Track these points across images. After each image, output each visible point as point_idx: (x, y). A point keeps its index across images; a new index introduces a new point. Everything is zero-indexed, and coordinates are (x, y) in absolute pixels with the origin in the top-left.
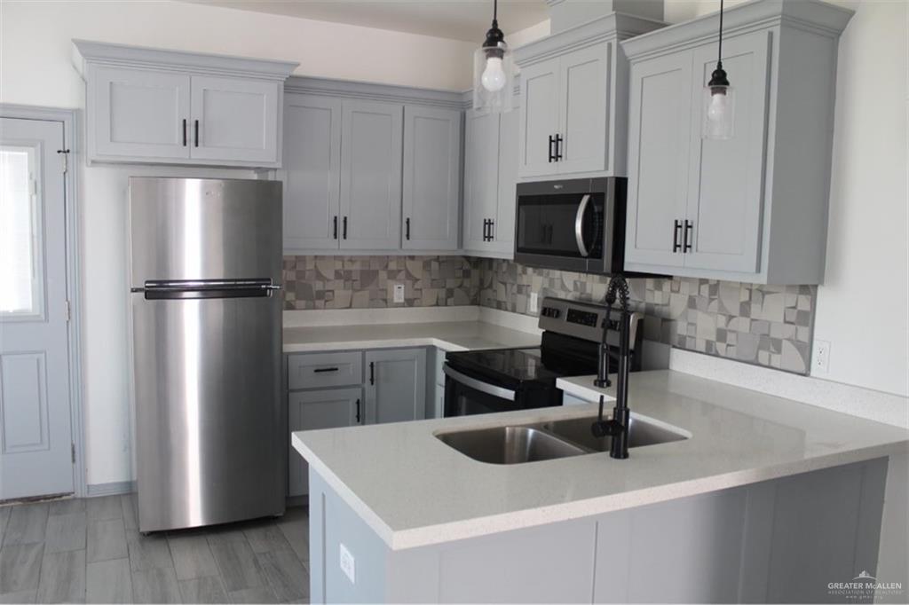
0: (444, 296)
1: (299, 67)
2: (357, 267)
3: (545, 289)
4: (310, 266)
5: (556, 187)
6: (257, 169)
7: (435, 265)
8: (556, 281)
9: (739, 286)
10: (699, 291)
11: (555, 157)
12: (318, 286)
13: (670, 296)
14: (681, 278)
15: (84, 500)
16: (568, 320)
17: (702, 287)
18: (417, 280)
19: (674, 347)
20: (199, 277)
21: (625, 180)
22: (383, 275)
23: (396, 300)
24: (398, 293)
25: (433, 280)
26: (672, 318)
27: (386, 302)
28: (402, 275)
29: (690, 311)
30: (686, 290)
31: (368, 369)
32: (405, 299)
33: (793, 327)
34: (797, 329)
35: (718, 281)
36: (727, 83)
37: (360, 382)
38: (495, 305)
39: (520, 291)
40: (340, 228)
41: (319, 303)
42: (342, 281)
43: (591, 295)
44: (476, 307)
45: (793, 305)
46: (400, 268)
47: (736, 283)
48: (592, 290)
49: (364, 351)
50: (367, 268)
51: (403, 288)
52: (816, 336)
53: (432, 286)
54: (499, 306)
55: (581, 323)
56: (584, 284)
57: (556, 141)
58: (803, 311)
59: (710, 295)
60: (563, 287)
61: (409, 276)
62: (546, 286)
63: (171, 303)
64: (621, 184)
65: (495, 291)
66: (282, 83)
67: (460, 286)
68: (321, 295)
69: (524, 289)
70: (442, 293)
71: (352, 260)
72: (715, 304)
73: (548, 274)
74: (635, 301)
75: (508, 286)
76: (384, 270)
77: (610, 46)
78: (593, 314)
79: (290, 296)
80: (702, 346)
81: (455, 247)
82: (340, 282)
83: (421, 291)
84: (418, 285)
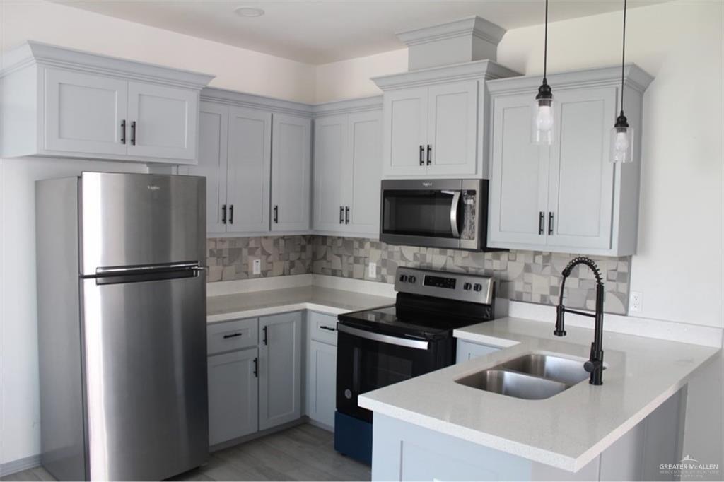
0: (288, 268)
1: (214, 80)
2: (226, 246)
3: (383, 260)
5: (426, 185)
6: (149, 164)
7: (282, 242)
8: (395, 254)
9: (569, 256)
10: (534, 259)
13: (507, 264)
14: (517, 251)
16: (425, 284)
17: (537, 257)
18: (270, 255)
19: (512, 300)
21: (488, 181)
22: (245, 252)
23: (254, 272)
24: (256, 267)
25: (281, 254)
26: (510, 279)
27: (248, 275)
28: (259, 252)
29: (526, 274)
30: (521, 259)
31: (262, 333)
32: (262, 272)
33: (615, 283)
34: (617, 285)
35: (551, 253)
36: (627, 126)
37: (256, 344)
38: (330, 272)
39: (357, 260)
40: (228, 214)
42: (215, 258)
43: (432, 264)
44: (311, 275)
45: (614, 268)
46: (256, 246)
47: (567, 254)
48: (432, 260)
49: (259, 318)
50: (233, 247)
51: (259, 263)
52: (631, 289)
53: (280, 260)
54: (334, 273)
55: (439, 286)
56: (424, 256)
58: (621, 273)
59: (543, 263)
60: (403, 257)
61: (264, 252)
62: (385, 257)
64: (485, 184)
65: (330, 262)
66: (199, 92)
67: (299, 259)
69: (361, 260)
70: (287, 264)
71: (222, 241)
72: (548, 269)
73: (387, 248)
74: (475, 268)
75: (345, 258)
76: (245, 248)
77: (479, 82)
78: (451, 279)
80: (537, 298)
81: (307, 227)
82: (214, 259)
83: (272, 263)
84: (270, 259)
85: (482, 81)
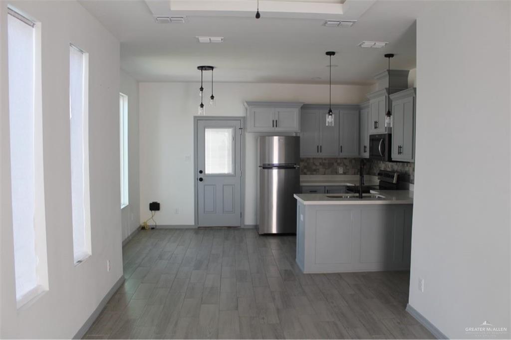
2: (327, 162)
4: (312, 161)
5: (377, 136)
7: (353, 161)
11: (376, 128)
12: (314, 167)
15: (243, 229)
18: (347, 166)
20: (277, 163)
22: (335, 164)
23: (340, 173)
24: (341, 170)
25: (353, 166)
27: (337, 173)
28: (342, 164)
32: (343, 172)
40: (319, 149)
41: (315, 173)
44: (369, 175)
46: (341, 162)
49: (325, 187)
50: (330, 162)
53: (353, 168)
57: (376, 123)
61: (344, 164)
63: (270, 170)
64: (390, 135)
66: (300, 107)
68: (315, 170)
71: (325, 159)
76: (335, 162)
77: (386, 96)
79: (305, 171)
82: (321, 166)
83: (349, 169)
84: (348, 168)
85: (387, 95)
